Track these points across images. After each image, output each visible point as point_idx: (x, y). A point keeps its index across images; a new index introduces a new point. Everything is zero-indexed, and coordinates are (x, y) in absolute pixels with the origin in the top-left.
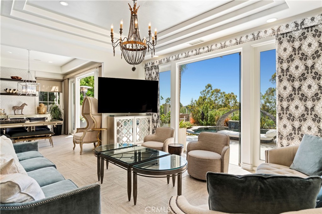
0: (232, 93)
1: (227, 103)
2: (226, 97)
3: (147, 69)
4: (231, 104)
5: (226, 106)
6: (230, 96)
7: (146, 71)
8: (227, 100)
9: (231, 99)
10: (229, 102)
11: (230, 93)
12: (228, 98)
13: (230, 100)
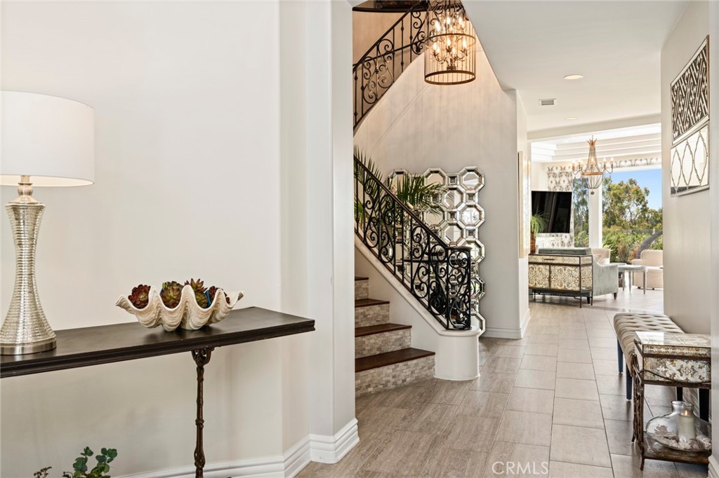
0: (632, 182)
1: (617, 212)
2: (615, 195)
3: (551, 175)
4: (629, 215)
5: (614, 221)
6: (627, 192)
7: (549, 177)
8: (617, 202)
9: (629, 200)
10: (622, 210)
11: (626, 182)
12: (619, 198)
13: (625, 204)
